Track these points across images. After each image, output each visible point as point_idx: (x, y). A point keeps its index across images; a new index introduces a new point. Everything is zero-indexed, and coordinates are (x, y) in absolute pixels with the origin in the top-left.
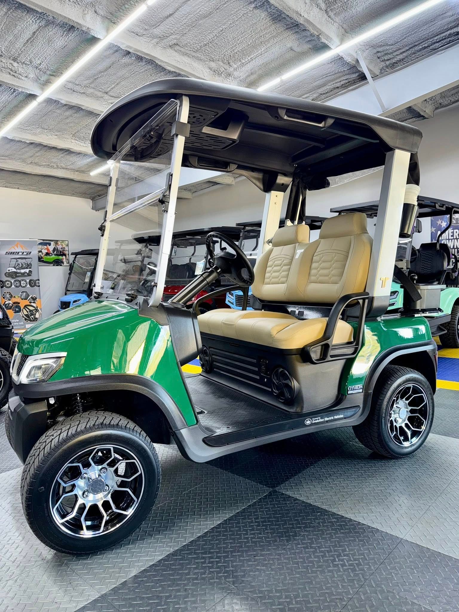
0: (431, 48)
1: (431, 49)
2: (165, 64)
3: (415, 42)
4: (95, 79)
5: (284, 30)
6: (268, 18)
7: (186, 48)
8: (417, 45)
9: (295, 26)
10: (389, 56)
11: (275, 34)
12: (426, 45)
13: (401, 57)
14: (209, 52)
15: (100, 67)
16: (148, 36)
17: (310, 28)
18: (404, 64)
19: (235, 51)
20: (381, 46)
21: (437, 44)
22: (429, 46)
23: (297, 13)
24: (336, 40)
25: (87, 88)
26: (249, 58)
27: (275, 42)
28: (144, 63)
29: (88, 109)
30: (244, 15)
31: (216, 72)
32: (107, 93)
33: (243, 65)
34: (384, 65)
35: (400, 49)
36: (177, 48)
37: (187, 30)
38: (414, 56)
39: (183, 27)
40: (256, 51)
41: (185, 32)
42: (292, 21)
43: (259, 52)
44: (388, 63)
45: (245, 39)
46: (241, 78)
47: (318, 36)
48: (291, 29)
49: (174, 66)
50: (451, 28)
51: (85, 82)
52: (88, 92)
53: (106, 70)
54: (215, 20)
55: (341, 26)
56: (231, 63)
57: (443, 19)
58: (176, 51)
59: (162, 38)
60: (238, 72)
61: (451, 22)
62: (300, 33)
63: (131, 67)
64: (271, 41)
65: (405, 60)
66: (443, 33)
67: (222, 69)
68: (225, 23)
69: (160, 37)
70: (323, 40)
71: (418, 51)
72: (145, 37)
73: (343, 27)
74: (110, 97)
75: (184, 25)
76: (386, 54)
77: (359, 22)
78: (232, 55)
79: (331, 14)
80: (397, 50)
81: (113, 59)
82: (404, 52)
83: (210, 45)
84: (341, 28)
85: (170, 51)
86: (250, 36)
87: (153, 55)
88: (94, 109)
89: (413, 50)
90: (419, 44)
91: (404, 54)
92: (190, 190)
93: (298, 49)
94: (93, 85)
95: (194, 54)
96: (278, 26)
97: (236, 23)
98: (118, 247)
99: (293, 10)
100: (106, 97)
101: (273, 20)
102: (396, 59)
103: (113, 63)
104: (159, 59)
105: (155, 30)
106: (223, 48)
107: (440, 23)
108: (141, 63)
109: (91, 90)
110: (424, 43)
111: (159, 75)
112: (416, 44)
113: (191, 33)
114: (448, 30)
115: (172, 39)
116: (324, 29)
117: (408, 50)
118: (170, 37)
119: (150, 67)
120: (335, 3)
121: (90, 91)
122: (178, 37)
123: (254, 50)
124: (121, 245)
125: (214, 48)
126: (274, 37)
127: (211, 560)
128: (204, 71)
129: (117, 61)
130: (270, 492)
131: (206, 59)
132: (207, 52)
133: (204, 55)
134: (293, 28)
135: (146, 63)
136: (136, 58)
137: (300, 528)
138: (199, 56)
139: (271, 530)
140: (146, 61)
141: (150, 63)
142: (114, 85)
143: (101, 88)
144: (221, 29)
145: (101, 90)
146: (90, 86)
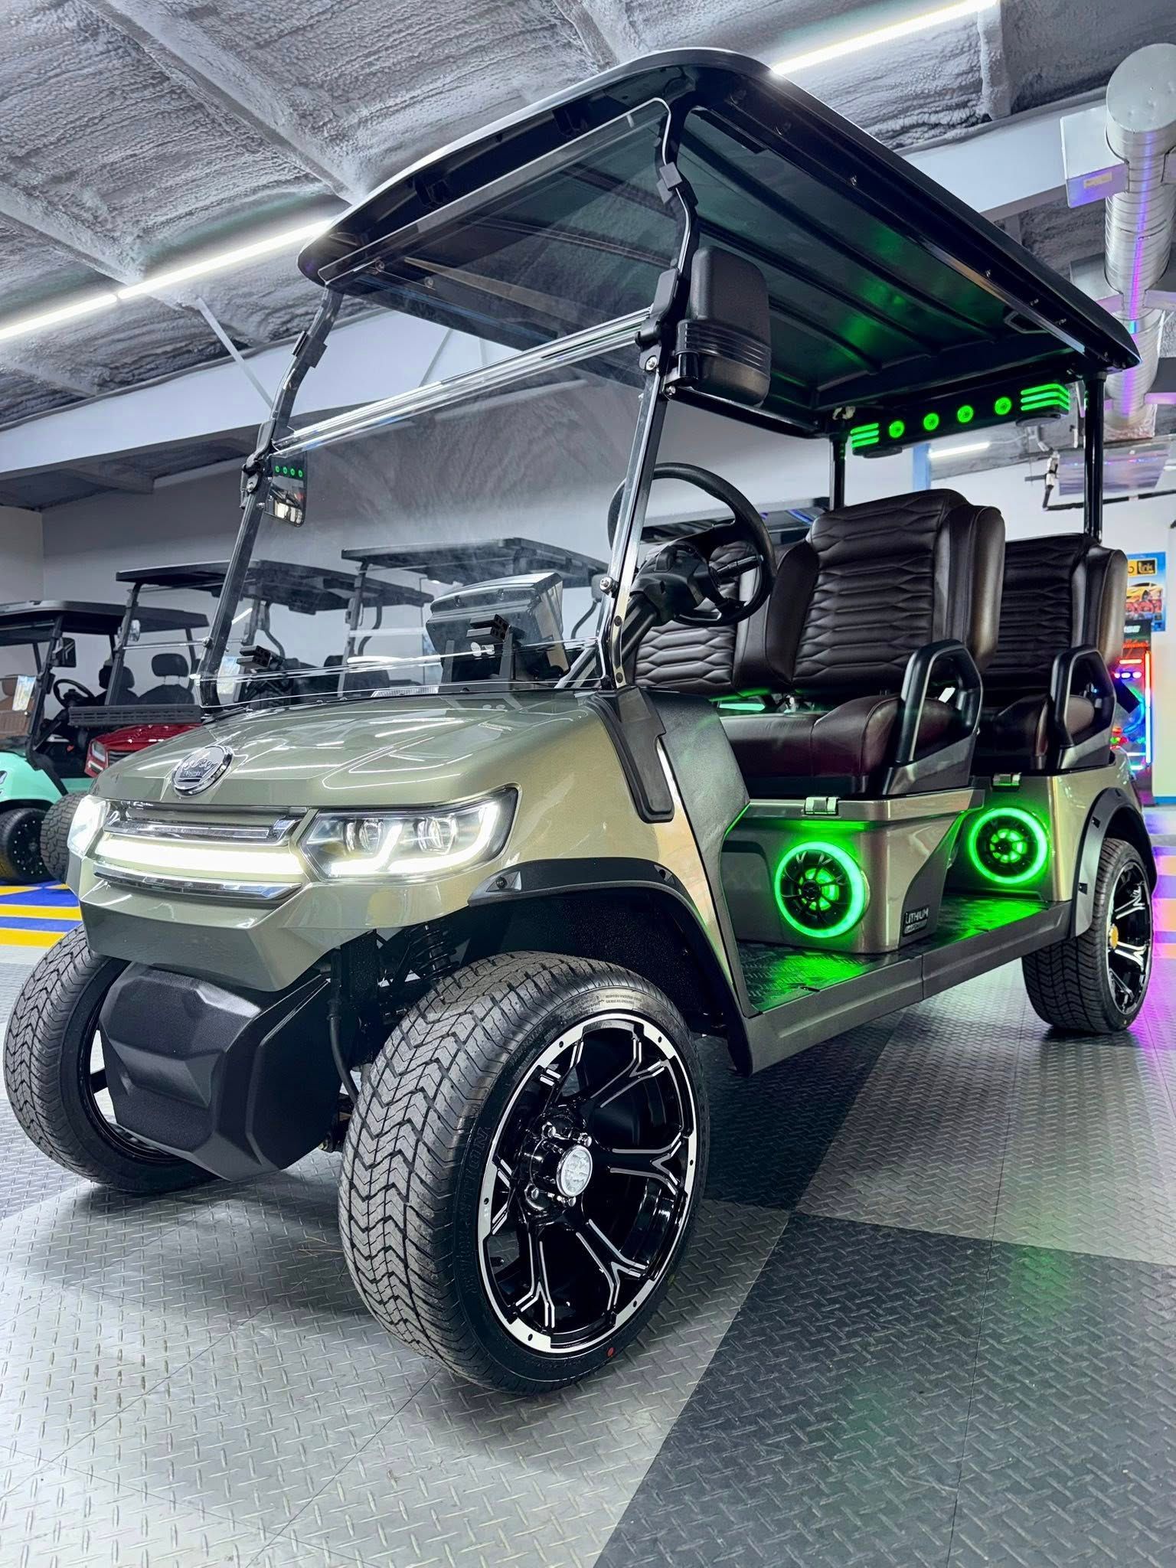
2: (169, 61)
5: (515, 35)
7: (239, 29)
9: (547, 29)
11: (488, 40)
14: (301, 56)
19: (374, 68)
26: (408, 97)
27: (484, 64)
28: (101, 48)
31: (309, 118)
33: (386, 113)
36: (212, 20)
40: (428, 81)
42: (546, 11)
43: (439, 83)
45: (409, 38)
48: (535, 34)
49: (195, 72)
56: (356, 102)
57: (873, 90)
58: (205, 31)
60: (369, 132)
62: (555, 51)
63: (52, 54)
64: (474, 62)
67: (327, 115)
78: (361, 78)
79: (639, 17)
83: (310, 35)
85: (186, 27)
86: (423, 31)
87: (139, 24)
95: (256, 52)
96: (502, 18)
104: (155, 41)
106: (343, 51)
107: (865, 99)
108: (88, 46)
111: (138, 96)
114: (875, 123)
116: (618, 51)
119: (117, 63)
123: (426, 74)
125: (317, 45)
126: (486, 48)
127: (809, 1429)
128: (278, 109)
129: (13, 22)
130: (791, 1221)
131: (286, 74)
132: (296, 52)
133: (284, 61)
134: (541, 34)
135: (110, 47)
136: (79, 24)
137: (959, 1294)
138: (271, 60)
139: (891, 1315)
140: (110, 43)
141: (120, 51)
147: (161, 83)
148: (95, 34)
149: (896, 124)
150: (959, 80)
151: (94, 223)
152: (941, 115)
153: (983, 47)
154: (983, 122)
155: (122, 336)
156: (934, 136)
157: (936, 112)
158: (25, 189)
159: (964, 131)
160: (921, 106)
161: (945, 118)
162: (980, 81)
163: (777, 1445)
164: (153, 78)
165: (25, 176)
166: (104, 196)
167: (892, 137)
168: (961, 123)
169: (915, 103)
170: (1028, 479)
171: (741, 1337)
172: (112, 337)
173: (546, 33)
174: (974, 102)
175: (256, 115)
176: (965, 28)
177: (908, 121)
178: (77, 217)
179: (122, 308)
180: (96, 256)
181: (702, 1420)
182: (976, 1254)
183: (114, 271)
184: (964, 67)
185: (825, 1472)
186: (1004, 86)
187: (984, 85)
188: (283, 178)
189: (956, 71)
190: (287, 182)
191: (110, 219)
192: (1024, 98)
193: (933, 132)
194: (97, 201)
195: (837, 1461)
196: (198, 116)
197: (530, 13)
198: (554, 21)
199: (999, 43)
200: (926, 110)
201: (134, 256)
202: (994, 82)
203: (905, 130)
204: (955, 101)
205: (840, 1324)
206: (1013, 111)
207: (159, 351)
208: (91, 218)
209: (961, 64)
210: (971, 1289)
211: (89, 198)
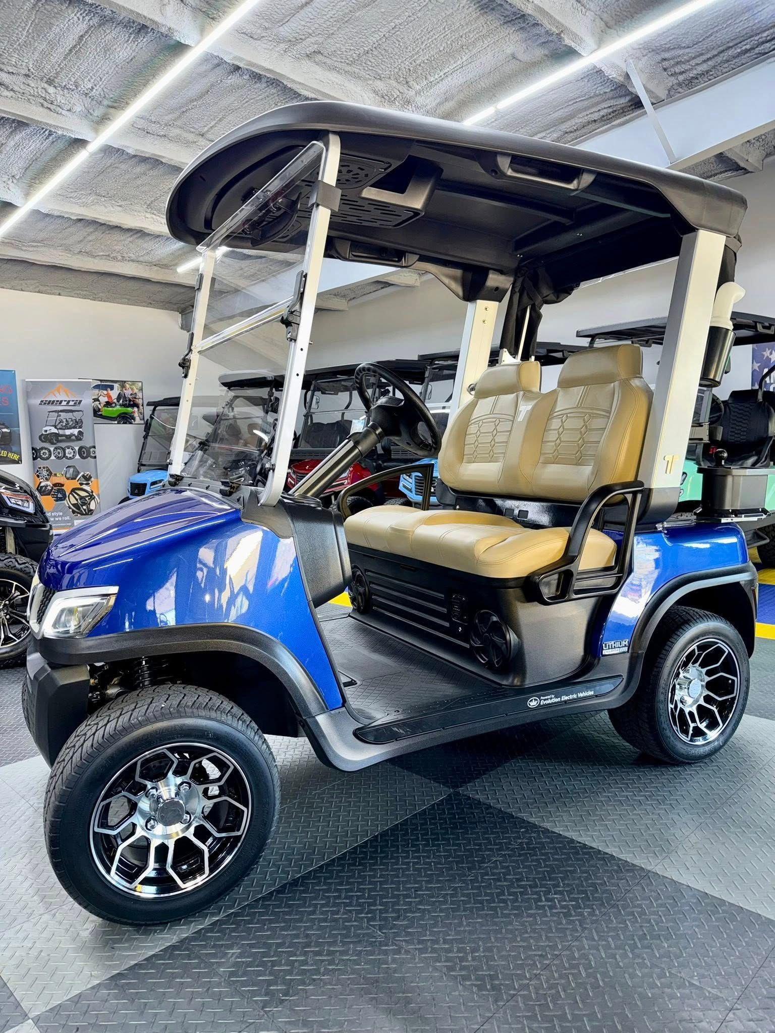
0: (757, 50)
1: (756, 54)
2: (298, 86)
3: (728, 42)
4: (183, 112)
5: (501, 25)
6: (472, 5)
7: (335, 59)
8: (731, 47)
9: (519, 18)
10: (683, 66)
11: (484, 31)
12: (748, 47)
13: (705, 67)
14: (374, 65)
15: (192, 93)
16: (270, 39)
17: (545, 22)
18: (710, 80)
19: (418, 62)
20: (668, 50)
21: (768, 45)
22: (753, 48)
24: (590, 41)
25: (169, 127)
26: (442, 74)
27: (485, 46)
28: (265, 85)
29: (173, 163)
31: (385, 97)
32: (202, 135)
33: (431, 85)
34: (675, 82)
35: (702, 54)
36: (319, 58)
37: (335, 29)
38: (726, 65)
39: (328, 23)
40: (452, 62)
41: (331, 32)
42: (514, 10)
43: (459, 63)
44: (681, 78)
45: (434, 41)
46: (428, 107)
47: (559, 34)
48: (512, 23)
49: (314, 89)
51: (166, 118)
52: (171, 135)
53: (201, 97)
55: (599, 15)
56: (411, 83)
58: (317, 64)
59: (293, 42)
60: (423, 98)
62: (528, 29)
63: (242, 91)
64: (479, 44)
65: (711, 73)
67: (396, 93)
68: (400, 15)
69: (290, 41)
70: (568, 41)
71: (734, 58)
72: (265, 42)
73: (601, 19)
75: (331, 20)
76: (678, 63)
77: (631, 10)
78: (412, 69)
80: (698, 56)
81: (212, 78)
82: (708, 59)
83: (375, 53)
84: (598, 20)
85: (307, 65)
86: (442, 36)
87: (278, 71)
88: (182, 163)
89: (725, 55)
90: (736, 44)
91: (710, 63)
92: (344, 296)
93: (524, 57)
94: (179, 123)
95: (348, 68)
96: (490, 18)
97: (419, 15)
101: (482, 9)
102: (695, 72)
103: (212, 85)
104: (288, 78)
105: (281, 29)
106: (397, 57)
108: (258, 85)
109: (177, 131)
110: (744, 43)
112: (731, 44)
113: (343, 32)
115: (309, 45)
116: (568, 22)
117: (716, 55)
118: (307, 40)
119: (275, 91)
121: (175, 132)
122: (321, 40)
123: (450, 59)
125: (381, 57)
126: (484, 37)
127: (349, 894)
128: (365, 97)
129: (219, 82)
130: (449, 795)
131: (368, 76)
132: (370, 63)
133: (364, 70)
134: (516, 21)
135: (268, 84)
136: (250, 77)
137: (491, 850)
138: (357, 71)
139: (445, 852)
140: (266, 82)
141: (273, 85)
142: (215, 122)
143: (193, 128)
144: (393, 24)
145: (192, 130)
146: (175, 123)
148: (260, 79)
164: (294, 94)
173: (519, 20)
197: (506, 12)
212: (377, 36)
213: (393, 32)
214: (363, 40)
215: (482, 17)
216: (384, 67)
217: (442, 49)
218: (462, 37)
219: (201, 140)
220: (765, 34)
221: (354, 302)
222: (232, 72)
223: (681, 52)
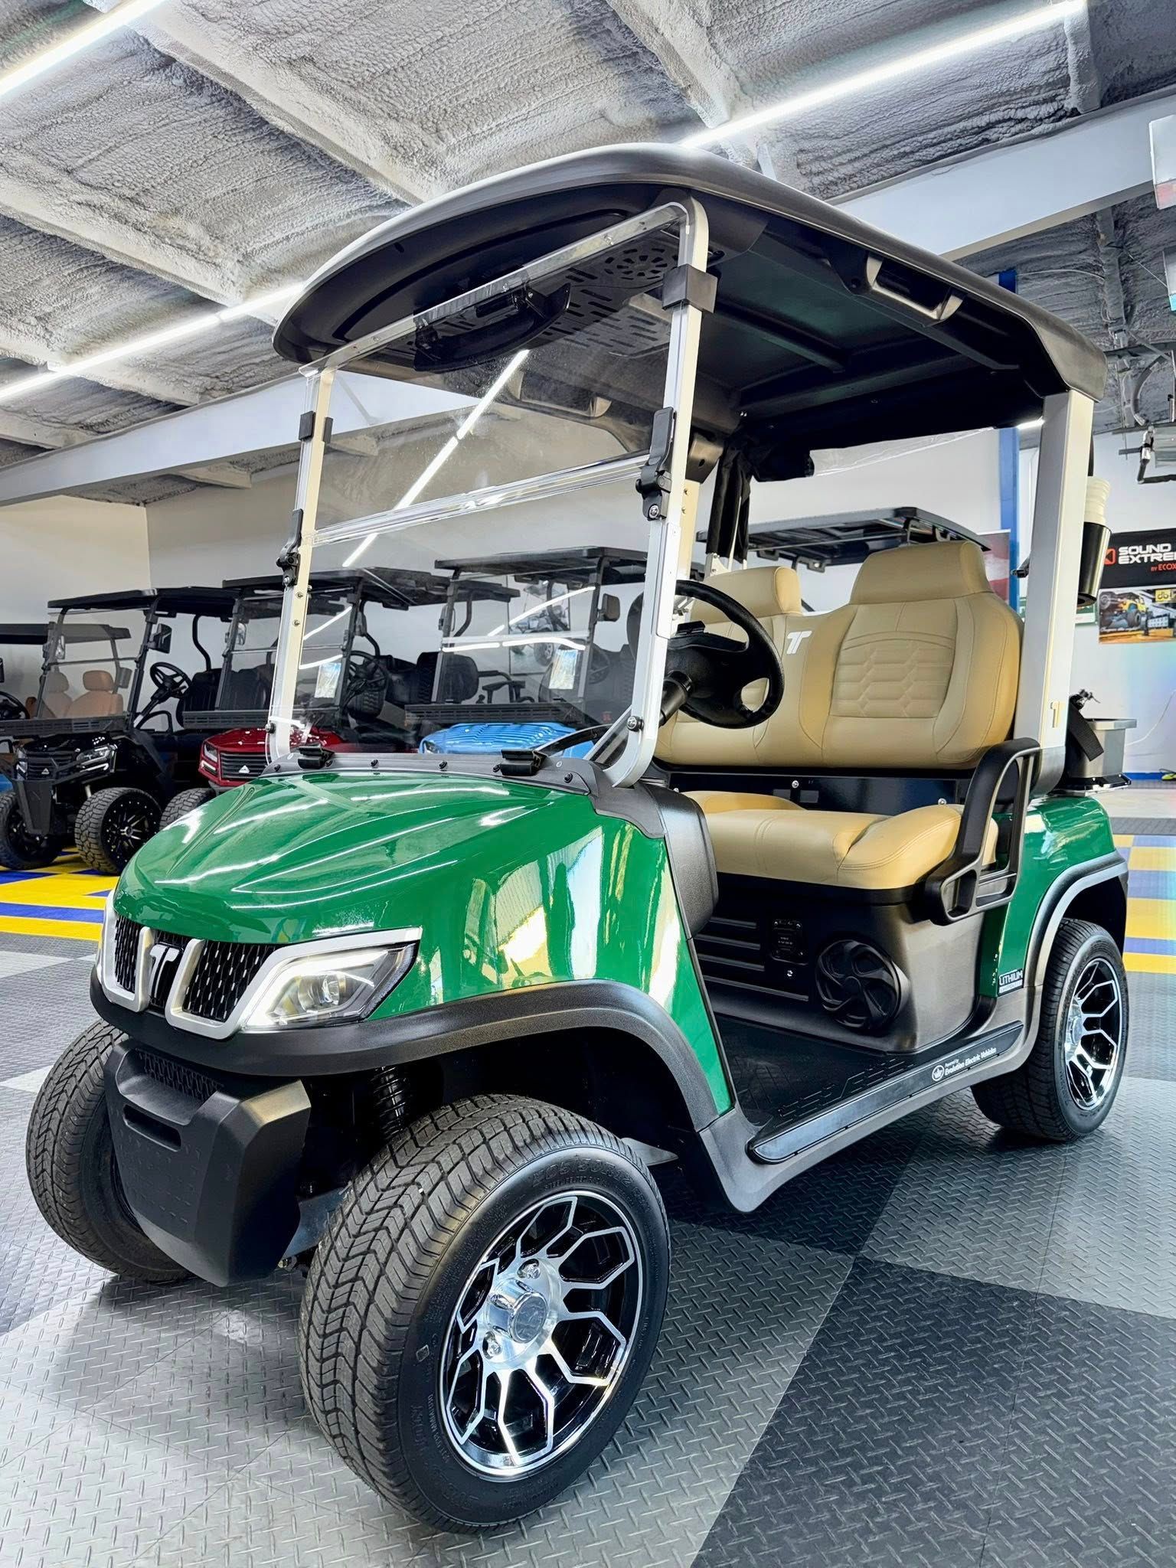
0: (917, 156)
1: (916, 161)
2: (269, 110)
3: (886, 139)
4: (44, 127)
5: (598, 63)
6: (566, 24)
7: (333, 75)
8: (886, 146)
9: (629, 56)
10: (823, 164)
11: (572, 68)
12: (908, 149)
13: (848, 169)
14: (393, 95)
15: (70, 96)
16: (235, 23)
17: (671, 70)
18: (852, 189)
19: (461, 101)
20: (811, 137)
21: (931, 150)
22: (912, 152)
23: (650, 22)
24: (721, 106)
26: (494, 124)
27: (568, 91)
28: (208, 101)
29: (9, 214)
30: (509, 7)
31: (400, 149)
32: (69, 172)
33: (473, 140)
34: (809, 185)
35: (849, 151)
36: (309, 68)
37: (347, 25)
38: (877, 171)
39: (338, 14)
40: (514, 108)
41: (339, 29)
42: (628, 42)
43: (524, 111)
44: (816, 180)
45: (495, 72)
46: (460, 175)
47: (684, 90)
48: (617, 62)
49: (294, 119)
50: (969, 117)
51: (11, 133)
52: (13, 164)
53: (84, 105)
54: (429, 8)
55: (735, 72)
56: (444, 132)
57: (957, 91)
58: (302, 78)
59: (271, 36)
60: (457, 158)
61: (972, 102)
62: (637, 75)
63: (159, 107)
64: (559, 88)
65: (855, 179)
66: (949, 125)
67: (417, 145)
68: (454, 21)
69: (268, 33)
70: (695, 104)
71: (887, 161)
72: (226, 27)
73: (738, 78)
74: (77, 185)
75: (343, 9)
76: (817, 159)
77: (778, 71)
78: (449, 110)
79: (719, 39)
80: (844, 152)
81: (114, 75)
82: (857, 159)
83: (401, 75)
84: (733, 78)
85: (286, 76)
86: (508, 66)
87: (241, 80)
88: (27, 216)
89: (876, 158)
90: (894, 144)
91: (857, 164)
93: (618, 118)
94: (32, 145)
95: (351, 94)
96: (585, 49)
97: (484, 26)
98: (55, 619)
99: (643, 13)
100: (67, 183)
101: (578, 33)
102: (836, 174)
103: (112, 88)
104: (256, 94)
105: (256, 10)
106: (432, 88)
107: (949, 99)
108: (195, 98)
109: (27, 160)
110: (903, 143)
111: (238, 138)
112: (888, 142)
113: (356, 33)
114: (960, 121)
115: (300, 44)
116: (699, 74)
117: (865, 155)
118: (297, 35)
119: (222, 113)
120: (735, 12)
121: (22, 160)
122: (318, 40)
123: (512, 104)
124: (63, 613)
125: (407, 84)
126: (569, 77)
127: (863, 1472)
128: (370, 144)
129: (125, 83)
130: (855, 1265)
131: (379, 111)
132: (387, 91)
133: (376, 100)
134: (623, 61)
135: (214, 99)
136: (185, 81)
137: (1003, 1346)
138: (364, 100)
139: (940, 1365)
140: (213, 95)
141: (223, 102)
142: (99, 152)
143: (57, 157)
144: (440, 34)
145: (54, 160)
146: (25, 145)
147: (260, 127)
148: (200, 88)
149: (982, 121)
150: (1046, 78)
151: (197, 254)
152: (1028, 110)
153: (1071, 48)
154: (1071, 116)
155: (222, 349)
156: (1021, 131)
157: (1023, 107)
158: (134, 226)
159: (1052, 126)
160: (1007, 103)
161: (1032, 113)
162: (1068, 78)
163: (833, 1486)
164: (253, 123)
165: (136, 214)
166: (208, 228)
167: (976, 133)
168: (1049, 117)
169: (1001, 100)
170: (1122, 452)
171: (807, 1380)
172: (213, 350)
173: (628, 60)
174: (1062, 97)
175: (350, 152)
176: (1052, 28)
177: (993, 117)
178: (181, 247)
179: (224, 326)
180: (200, 283)
181: (770, 1459)
182: (1022, 1305)
183: (217, 295)
184: (1052, 65)
185: (873, 1512)
186: (1093, 82)
187: (1072, 83)
188: (375, 203)
189: (1044, 69)
190: (378, 207)
191: (212, 247)
192: (1115, 89)
193: (1019, 127)
194: (201, 231)
195: (885, 1503)
196: (294, 154)
197: (613, 43)
198: (635, 49)
199: (1086, 44)
200: (1012, 106)
201: (233, 278)
202: (1081, 80)
203: (990, 126)
204: (1043, 96)
205: (895, 1372)
206: (1102, 106)
207: (257, 360)
208: (194, 247)
209: (1050, 61)
210: (1014, 1342)
211: (193, 230)
212: (410, 48)
213: (437, 46)
214: (387, 51)
215: (573, 47)
216: (408, 101)
217: (502, 85)
218: (536, 71)
219: (65, 179)
220: (931, 135)
221: (264, 476)
222: (153, 70)
223: (826, 143)
